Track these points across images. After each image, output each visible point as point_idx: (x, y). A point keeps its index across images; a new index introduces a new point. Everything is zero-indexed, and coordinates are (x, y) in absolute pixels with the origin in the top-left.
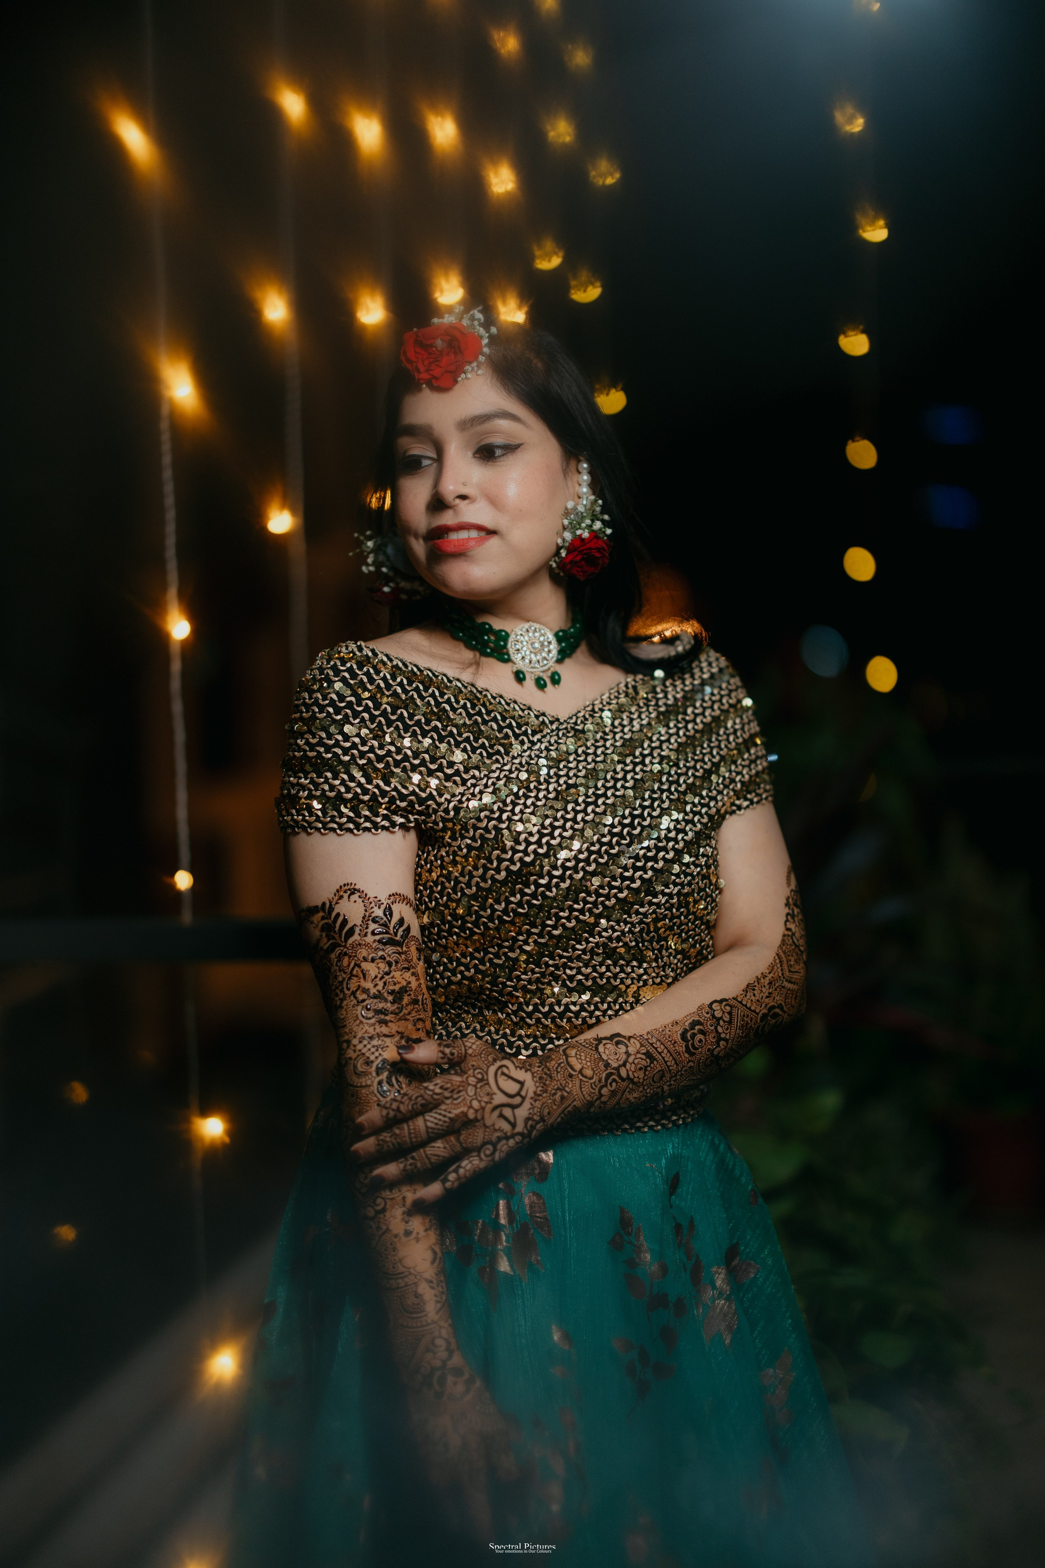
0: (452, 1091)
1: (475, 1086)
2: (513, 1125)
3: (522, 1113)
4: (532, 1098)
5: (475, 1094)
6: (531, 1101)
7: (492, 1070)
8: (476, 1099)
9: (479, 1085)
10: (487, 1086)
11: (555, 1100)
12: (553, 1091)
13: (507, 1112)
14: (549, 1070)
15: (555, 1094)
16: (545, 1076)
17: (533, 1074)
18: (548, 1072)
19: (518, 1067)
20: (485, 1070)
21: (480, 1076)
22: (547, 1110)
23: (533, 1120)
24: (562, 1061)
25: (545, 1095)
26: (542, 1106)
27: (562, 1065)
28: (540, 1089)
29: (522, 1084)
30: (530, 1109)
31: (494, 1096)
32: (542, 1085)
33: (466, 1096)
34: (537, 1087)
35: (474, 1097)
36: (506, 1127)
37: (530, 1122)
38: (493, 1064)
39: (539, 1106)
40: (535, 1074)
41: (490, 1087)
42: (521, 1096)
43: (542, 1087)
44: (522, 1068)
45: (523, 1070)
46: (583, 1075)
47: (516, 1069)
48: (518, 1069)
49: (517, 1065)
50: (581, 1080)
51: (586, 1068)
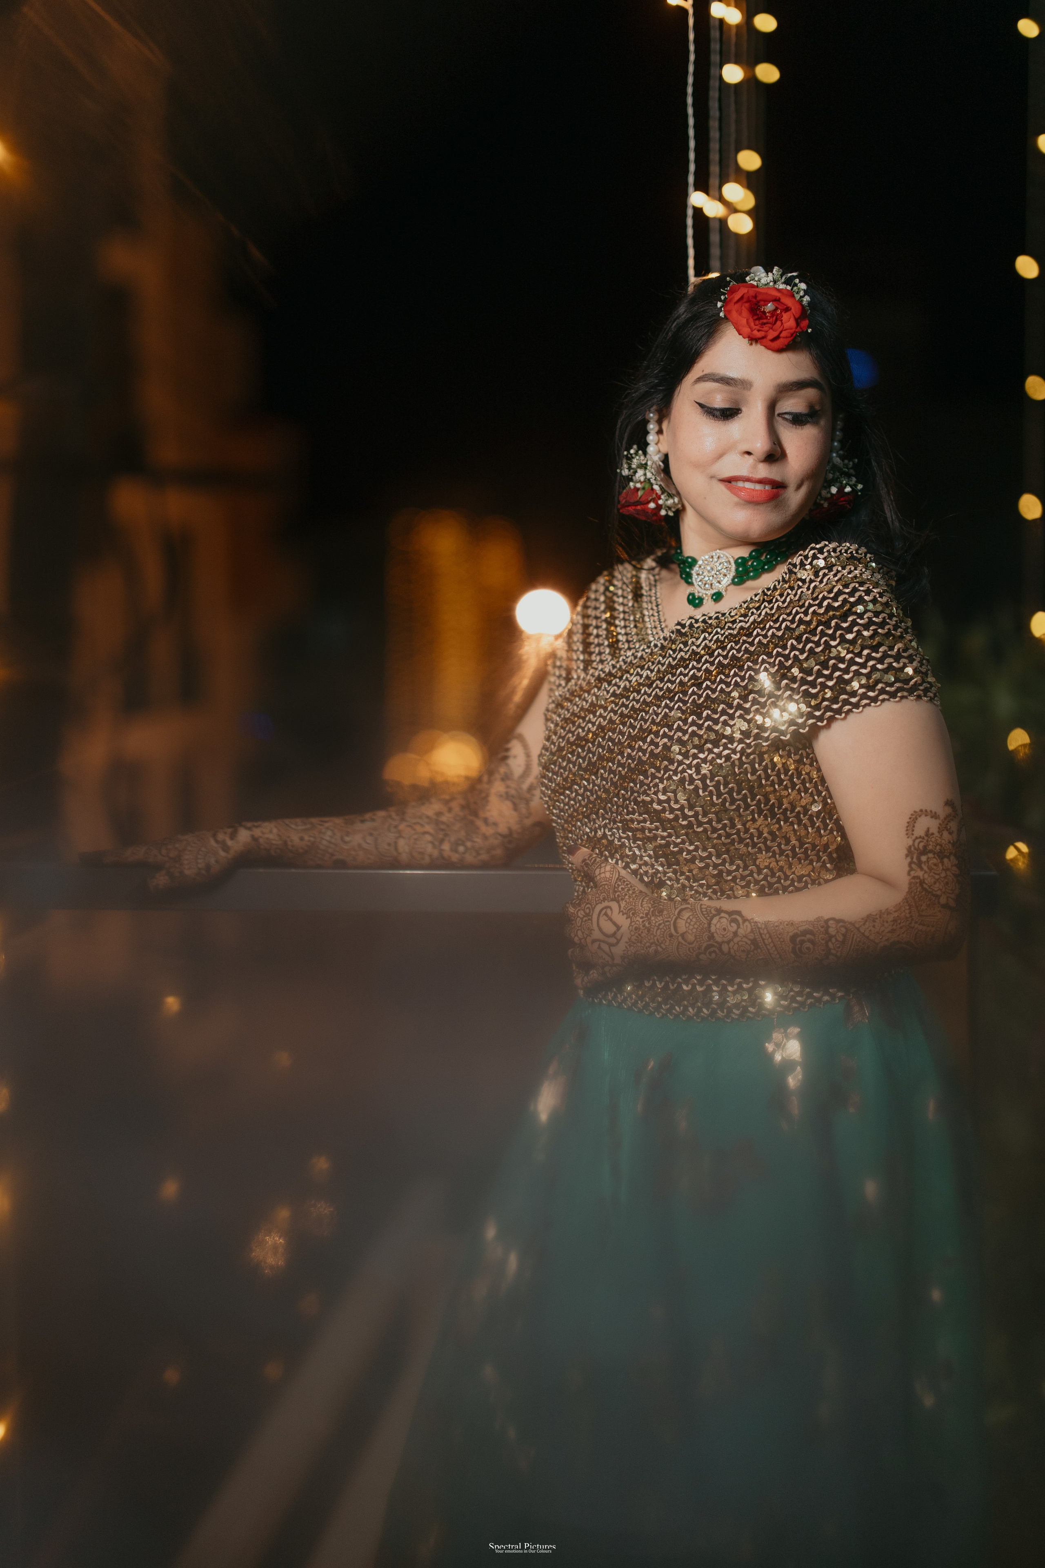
3: (618, 950)
4: (626, 942)
6: (626, 945)
25: (638, 944)
28: (635, 937)
30: (624, 949)
39: (632, 952)
42: (617, 938)
44: (626, 914)
45: (625, 916)
46: (683, 938)
47: (619, 913)
48: (621, 913)
49: (622, 909)
50: (679, 943)
51: (689, 933)
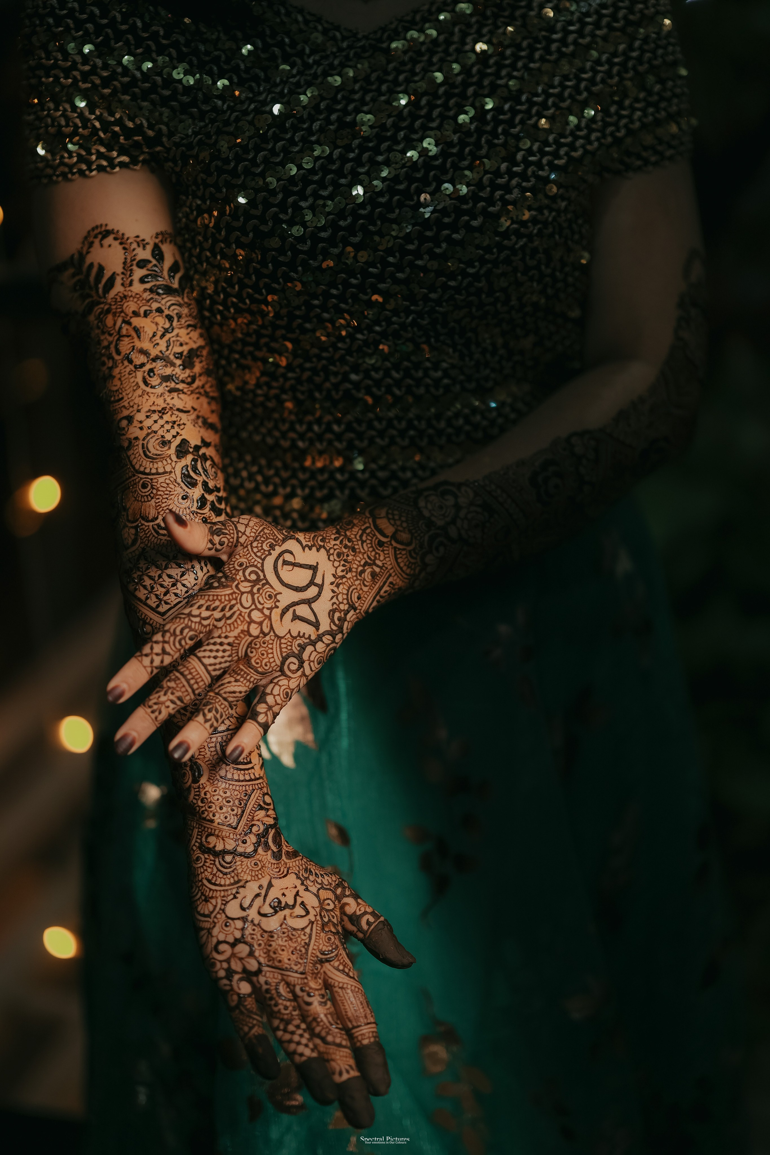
1: (251, 593)
2: (316, 625)
3: (323, 607)
4: (332, 584)
5: (253, 602)
6: (333, 587)
7: (269, 562)
8: (257, 608)
9: (255, 590)
10: (267, 586)
11: (365, 579)
12: (360, 568)
13: (303, 610)
14: (350, 540)
15: (363, 571)
16: (345, 551)
17: (328, 551)
18: (349, 544)
19: (307, 546)
20: (259, 565)
21: (253, 577)
22: (357, 594)
23: (340, 611)
24: (367, 525)
25: (349, 575)
26: (348, 591)
27: (368, 531)
28: (342, 568)
29: (314, 568)
30: (332, 598)
31: (279, 597)
32: (342, 563)
33: (241, 609)
34: (337, 568)
35: (253, 607)
36: (308, 630)
37: (337, 615)
38: (270, 554)
39: (345, 592)
40: (332, 551)
41: (272, 587)
42: (316, 585)
43: (344, 565)
44: (312, 546)
45: (314, 549)
46: (397, 542)
47: (304, 550)
48: (307, 549)
49: (304, 543)
50: (395, 548)
51: (401, 531)
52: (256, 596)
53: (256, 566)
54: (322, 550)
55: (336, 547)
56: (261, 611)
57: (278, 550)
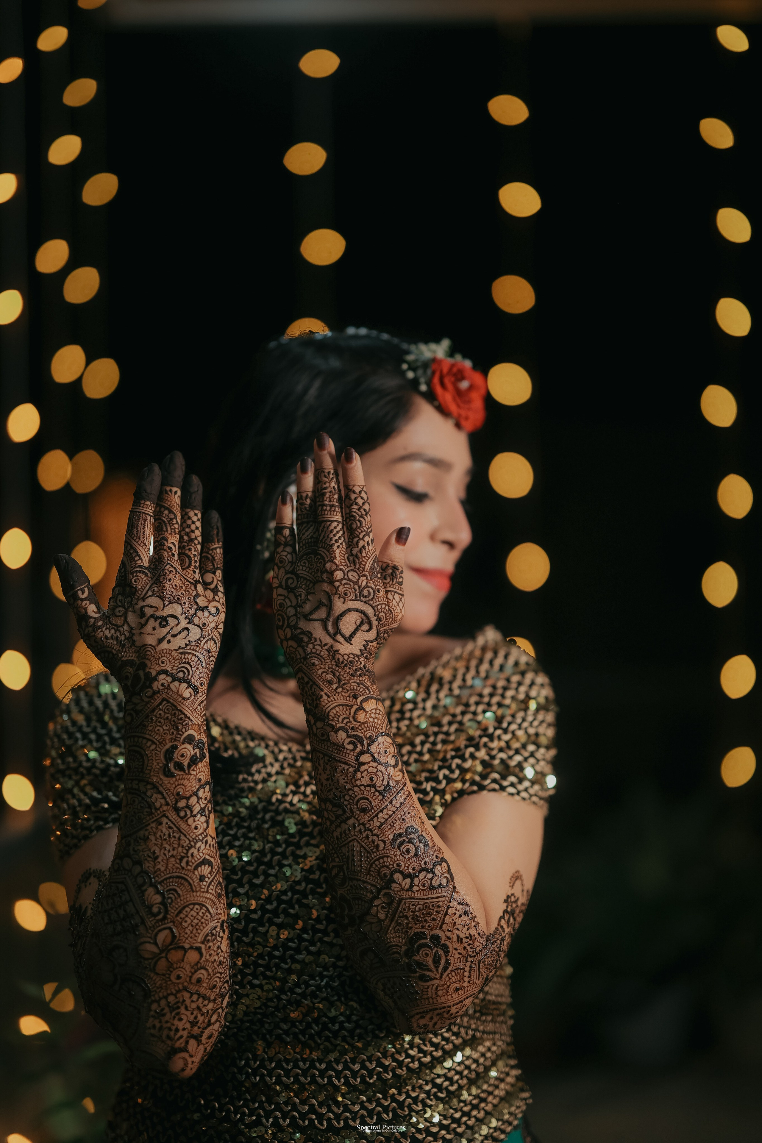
0: (357, 556)
1: (356, 583)
4: (332, 646)
5: (349, 580)
6: (329, 645)
7: (370, 612)
8: (344, 579)
9: (356, 587)
10: (354, 597)
11: (328, 674)
12: (337, 674)
14: (360, 675)
15: (334, 675)
16: (354, 668)
17: (358, 656)
18: (358, 673)
20: (371, 602)
21: (365, 593)
24: (372, 693)
26: (322, 657)
27: (367, 691)
28: (341, 659)
29: (349, 639)
30: (320, 640)
31: (342, 600)
32: (346, 662)
33: (349, 568)
34: (343, 656)
35: (346, 577)
38: (375, 615)
39: (322, 654)
40: (356, 659)
41: (351, 600)
42: (335, 634)
43: (343, 662)
52: (352, 584)
53: (372, 599)
54: (359, 653)
55: (359, 663)
56: (340, 581)
57: (375, 623)
